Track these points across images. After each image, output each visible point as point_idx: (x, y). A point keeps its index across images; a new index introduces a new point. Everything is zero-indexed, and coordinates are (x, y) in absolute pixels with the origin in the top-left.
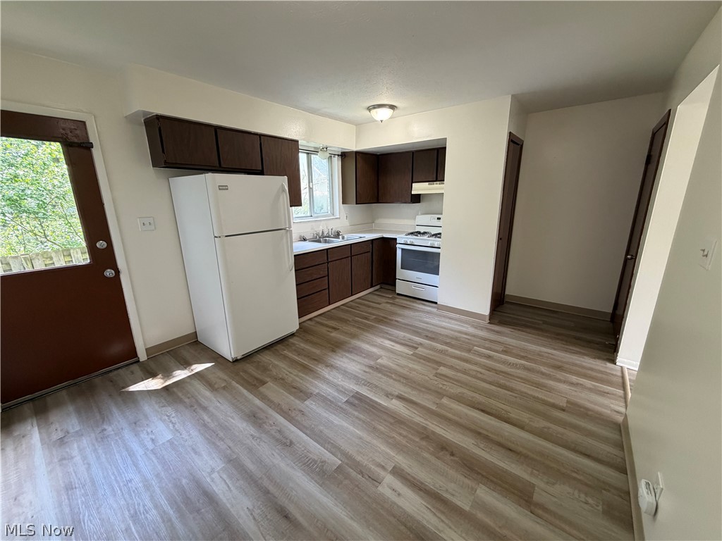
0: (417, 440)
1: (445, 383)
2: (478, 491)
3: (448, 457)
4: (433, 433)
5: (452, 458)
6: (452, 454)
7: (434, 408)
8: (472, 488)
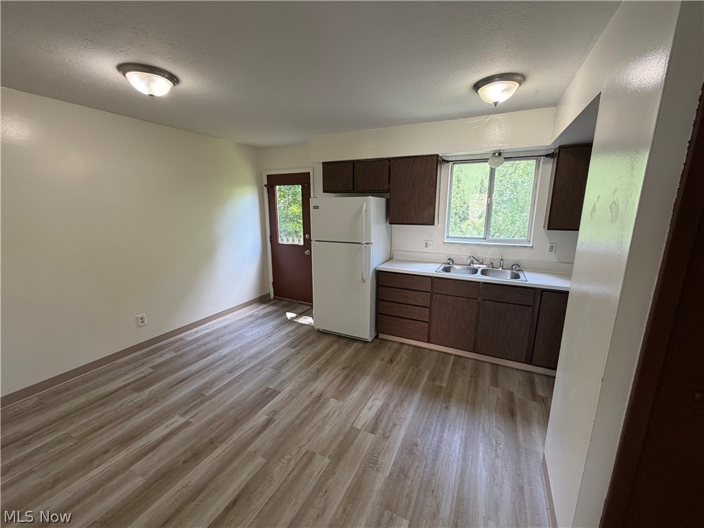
0: (212, 436)
1: (292, 463)
2: (141, 478)
3: (183, 458)
4: (216, 448)
5: (182, 461)
6: (185, 462)
7: (249, 449)
8: (145, 474)
